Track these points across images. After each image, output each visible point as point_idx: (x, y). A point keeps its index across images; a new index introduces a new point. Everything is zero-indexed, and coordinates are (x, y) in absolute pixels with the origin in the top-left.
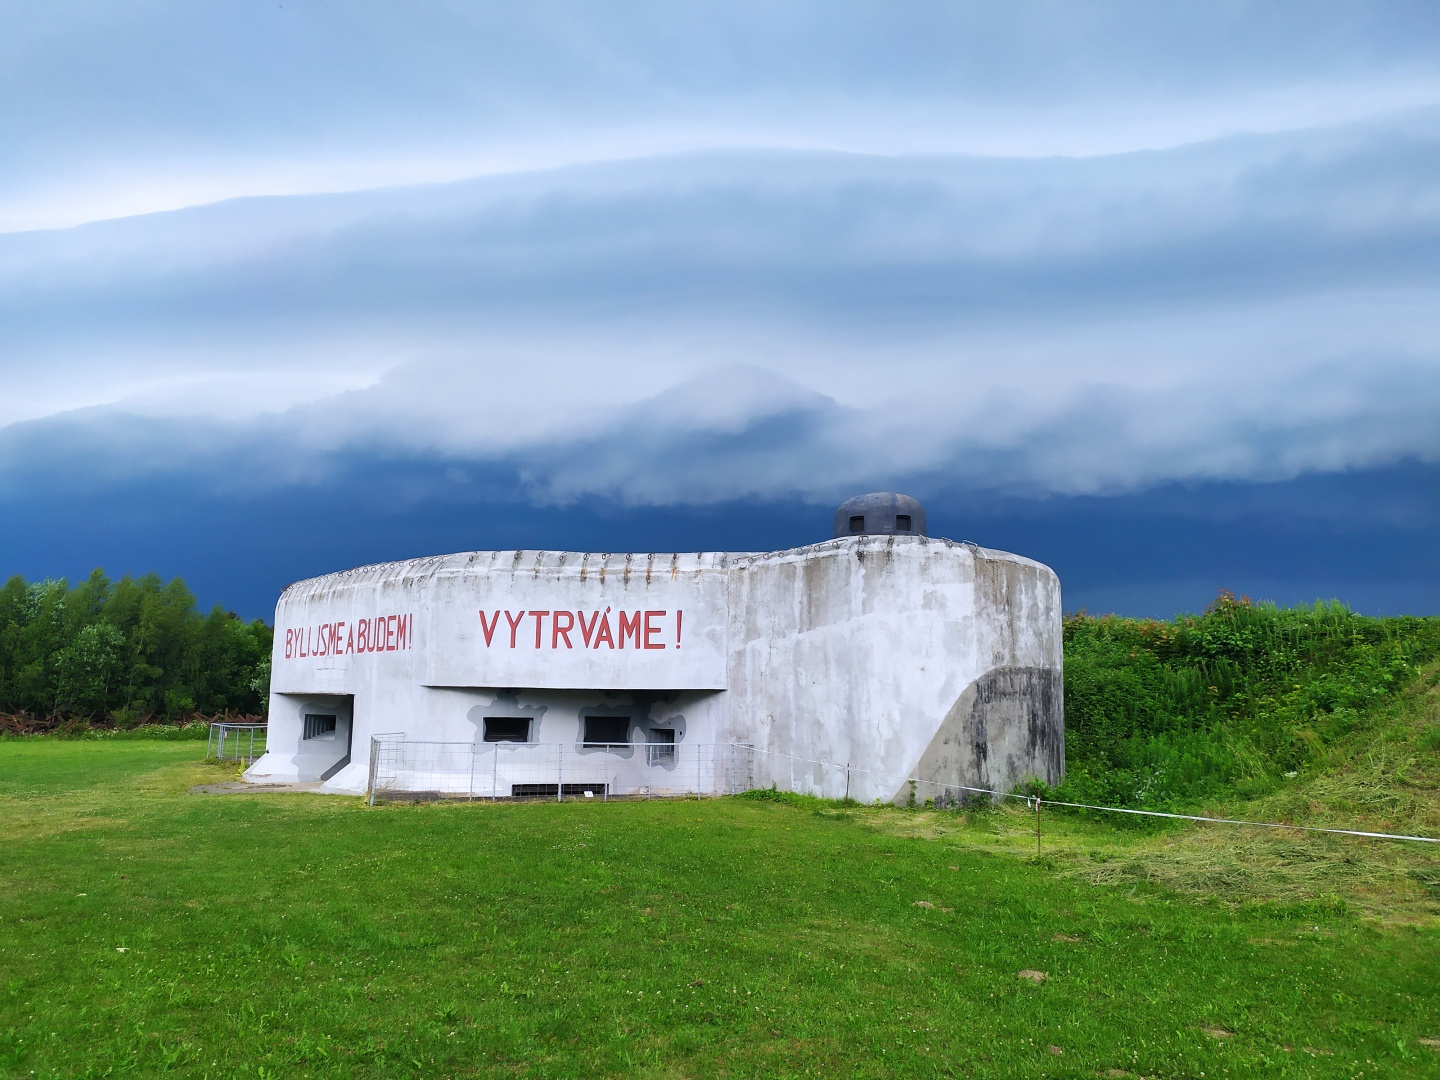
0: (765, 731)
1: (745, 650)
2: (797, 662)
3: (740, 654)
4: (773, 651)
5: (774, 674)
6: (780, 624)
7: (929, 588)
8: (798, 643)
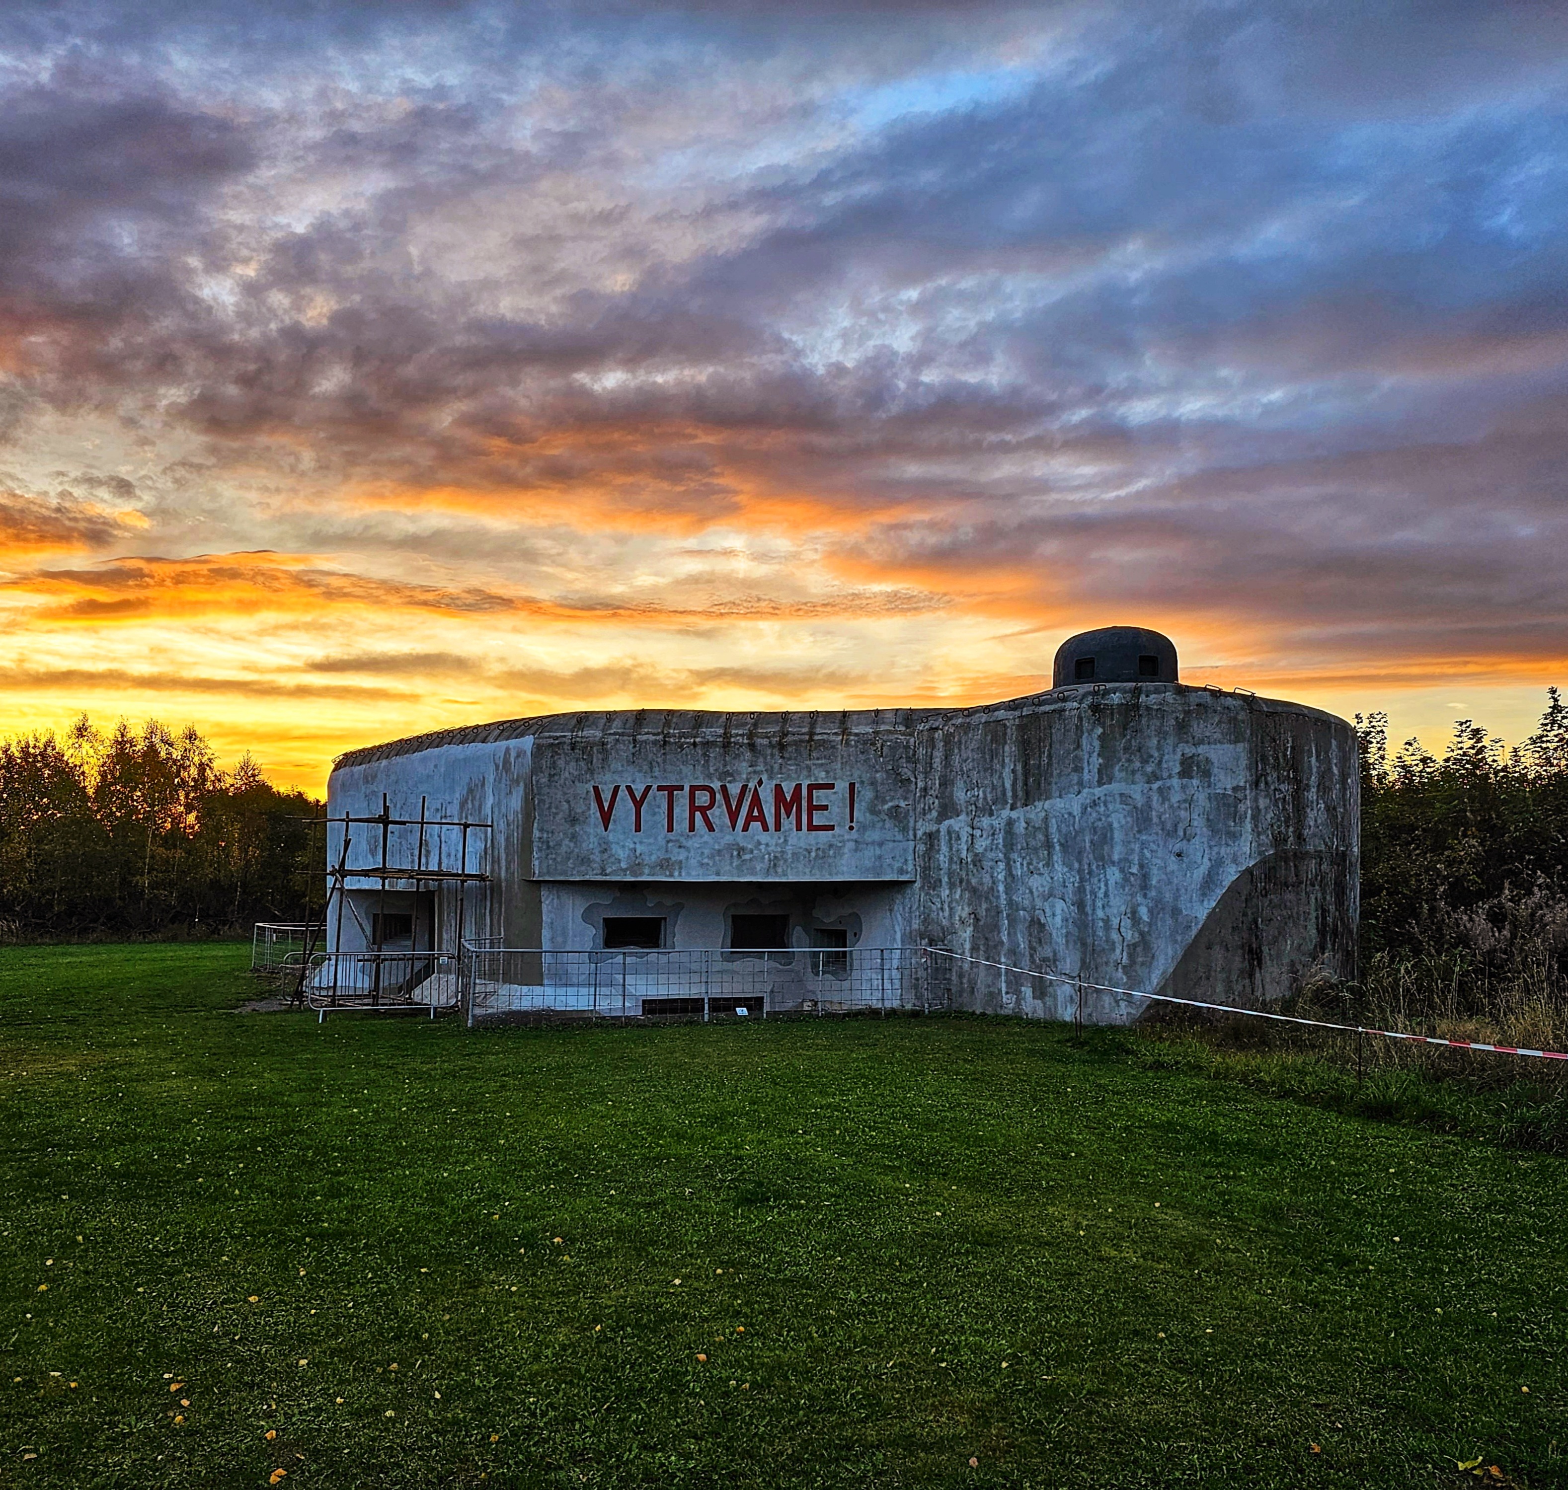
0: (967, 934)
1: (938, 831)
2: (1009, 846)
3: (931, 837)
4: (977, 833)
5: (978, 861)
6: (985, 798)
7: (1190, 750)
8: (1010, 823)
